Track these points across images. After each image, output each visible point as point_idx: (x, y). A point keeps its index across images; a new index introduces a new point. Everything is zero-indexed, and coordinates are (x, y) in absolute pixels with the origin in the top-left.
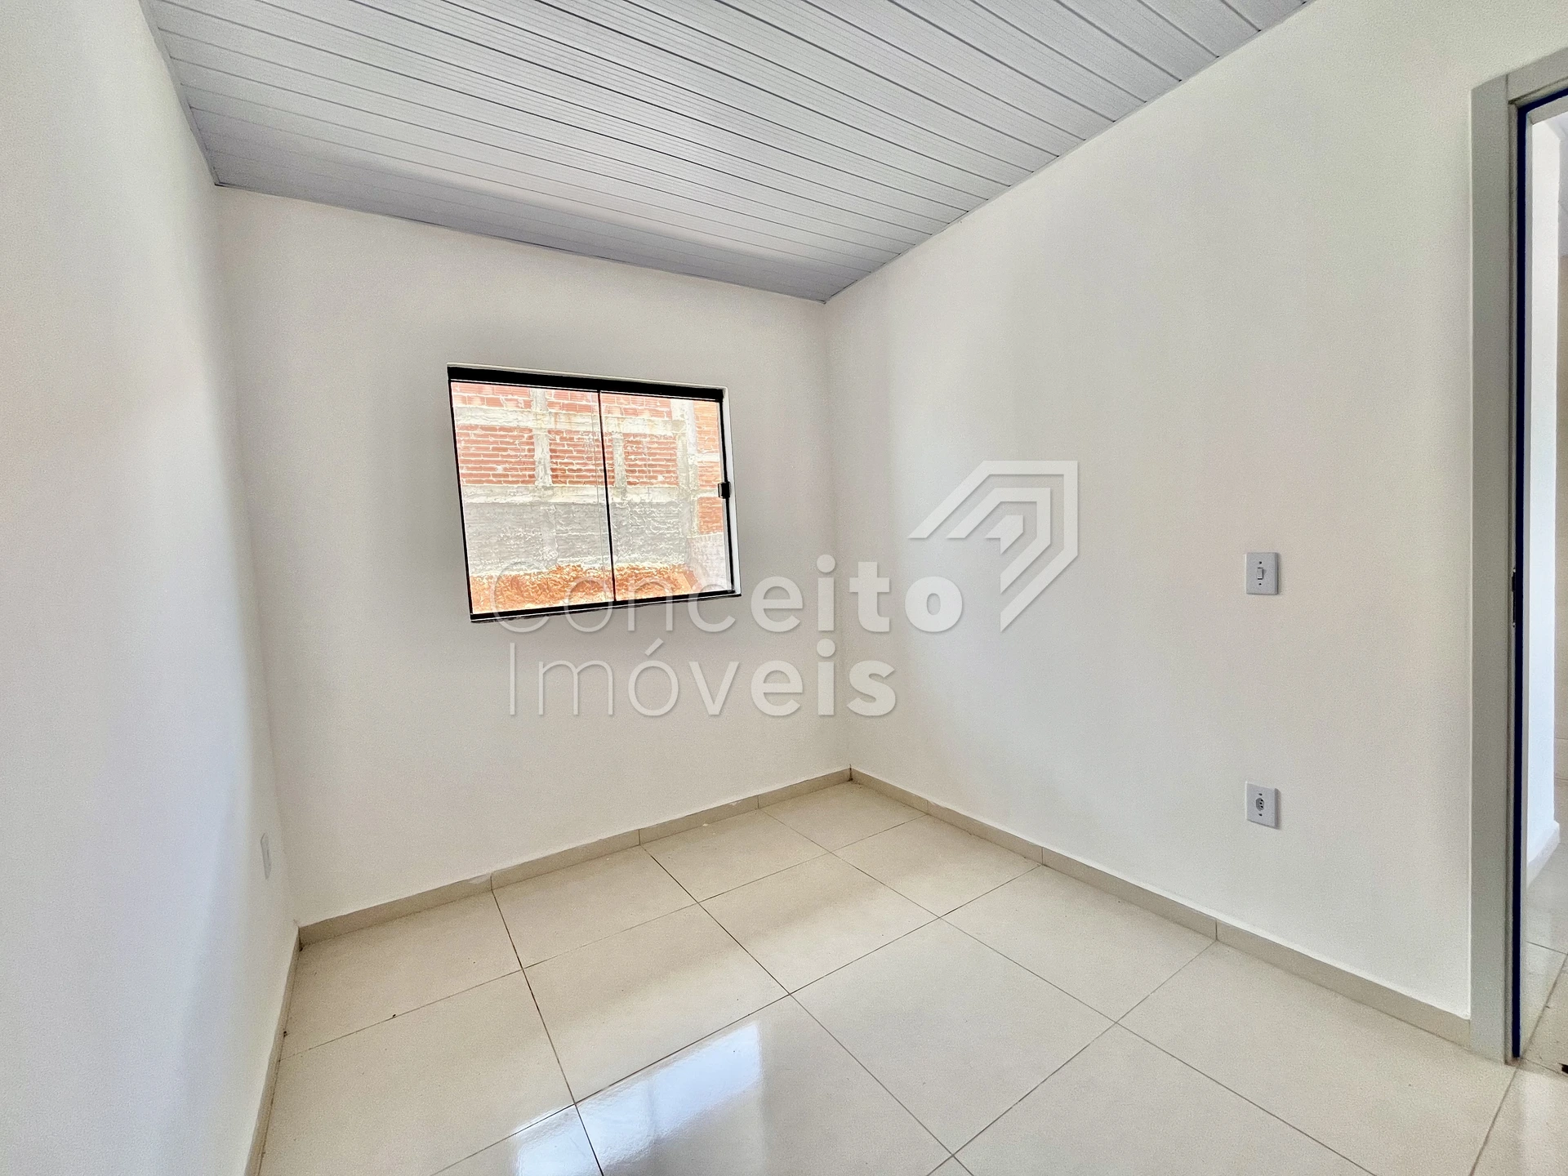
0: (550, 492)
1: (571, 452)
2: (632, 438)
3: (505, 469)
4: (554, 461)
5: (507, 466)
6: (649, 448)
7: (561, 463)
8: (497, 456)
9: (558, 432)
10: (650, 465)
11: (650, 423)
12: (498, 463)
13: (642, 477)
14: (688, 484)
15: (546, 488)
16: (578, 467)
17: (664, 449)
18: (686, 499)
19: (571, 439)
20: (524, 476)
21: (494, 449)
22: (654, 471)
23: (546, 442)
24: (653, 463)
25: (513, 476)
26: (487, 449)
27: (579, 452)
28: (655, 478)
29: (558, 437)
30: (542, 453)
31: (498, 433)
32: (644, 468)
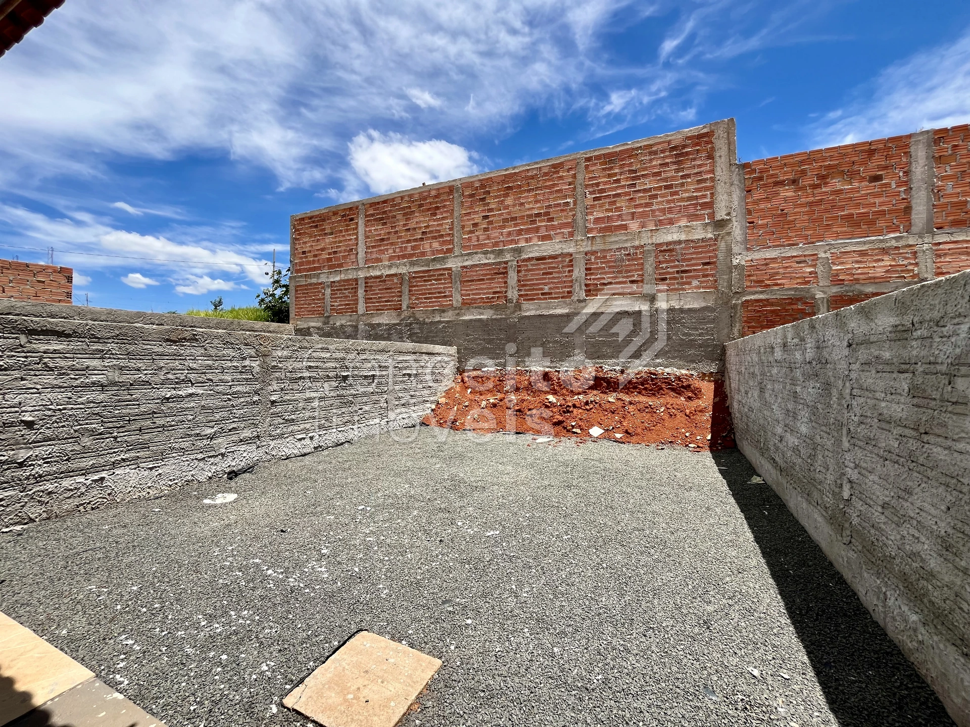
0: (583, 304)
1: (604, 268)
2: (665, 248)
3: (550, 288)
4: (588, 277)
5: (552, 286)
6: (682, 254)
7: (593, 279)
8: (545, 279)
9: (594, 253)
10: (683, 272)
11: (686, 229)
12: (546, 284)
13: (673, 284)
14: (730, 286)
15: (580, 301)
16: (610, 280)
17: (701, 253)
18: (727, 303)
19: (605, 257)
20: (564, 292)
21: (543, 274)
22: (686, 277)
23: (583, 262)
24: (687, 268)
25: (556, 293)
26: (538, 274)
27: (610, 267)
28: (689, 283)
29: (593, 257)
30: (579, 272)
31: (547, 261)
32: (676, 275)
